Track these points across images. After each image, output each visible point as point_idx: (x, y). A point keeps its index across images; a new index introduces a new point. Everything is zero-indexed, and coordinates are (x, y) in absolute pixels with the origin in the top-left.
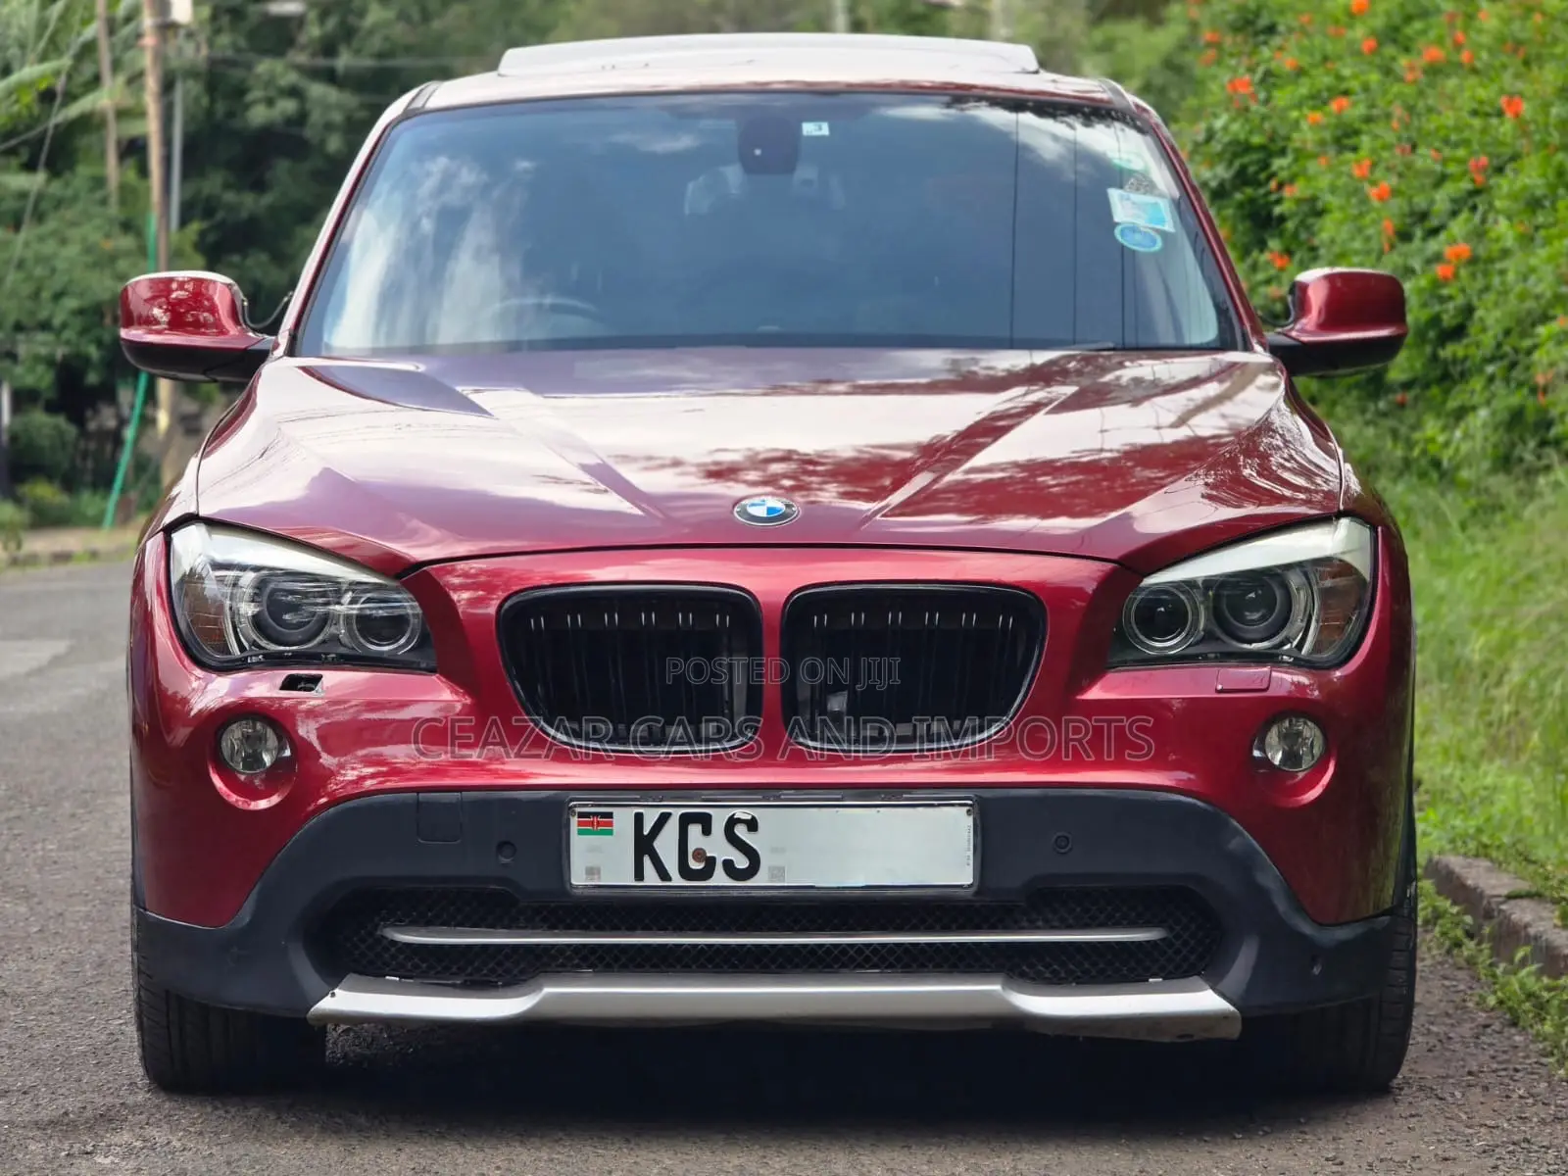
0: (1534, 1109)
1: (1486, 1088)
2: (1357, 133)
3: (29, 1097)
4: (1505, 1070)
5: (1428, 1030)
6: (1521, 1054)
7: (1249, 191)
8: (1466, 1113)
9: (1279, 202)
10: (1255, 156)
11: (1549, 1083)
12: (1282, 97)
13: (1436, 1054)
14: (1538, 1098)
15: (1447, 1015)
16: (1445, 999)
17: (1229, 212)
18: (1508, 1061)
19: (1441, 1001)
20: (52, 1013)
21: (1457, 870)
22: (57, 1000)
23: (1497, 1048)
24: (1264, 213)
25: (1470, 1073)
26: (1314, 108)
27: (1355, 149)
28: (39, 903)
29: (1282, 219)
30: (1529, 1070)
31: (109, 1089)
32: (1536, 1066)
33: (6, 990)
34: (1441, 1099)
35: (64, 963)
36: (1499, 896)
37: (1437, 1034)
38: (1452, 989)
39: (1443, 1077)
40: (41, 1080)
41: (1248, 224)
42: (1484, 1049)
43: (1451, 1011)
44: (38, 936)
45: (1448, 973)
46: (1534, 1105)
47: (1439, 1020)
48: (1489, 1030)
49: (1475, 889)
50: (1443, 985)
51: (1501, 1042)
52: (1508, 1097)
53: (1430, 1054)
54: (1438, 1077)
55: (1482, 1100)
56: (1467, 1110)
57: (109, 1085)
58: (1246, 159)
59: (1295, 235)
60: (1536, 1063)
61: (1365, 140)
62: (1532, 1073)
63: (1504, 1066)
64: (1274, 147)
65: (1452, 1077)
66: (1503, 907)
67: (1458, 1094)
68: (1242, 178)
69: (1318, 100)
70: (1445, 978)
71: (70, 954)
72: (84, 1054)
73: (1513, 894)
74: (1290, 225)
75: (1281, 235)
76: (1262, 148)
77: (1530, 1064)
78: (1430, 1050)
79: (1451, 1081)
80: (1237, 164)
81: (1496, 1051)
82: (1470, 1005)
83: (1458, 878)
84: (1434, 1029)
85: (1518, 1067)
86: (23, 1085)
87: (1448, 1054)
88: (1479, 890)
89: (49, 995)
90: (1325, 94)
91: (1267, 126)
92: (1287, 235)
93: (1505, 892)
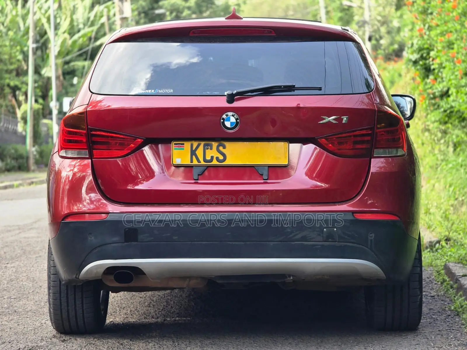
0: (454, 342)
1: (442, 335)
2: (453, 44)
3: (10, 344)
4: (450, 329)
5: (432, 317)
6: (456, 324)
7: (424, 61)
8: (433, 343)
9: (433, 64)
10: (425, 51)
11: (461, 334)
12: (433, 33)
13: (432, 324)
14: (456, 338)
15: (439, 312)
16: (440, 307)
17: (419, 67)
18: (452, 327)
19: (439, 308)
20: (27, 317)
21: (451, 267)
22: (30, 313)
23: (450, 323)
24: (428, 68)
25: (439, 331)
26: (441, 36)
27: (453, 49)
28: (36, 283)
29: (434, 69)
30: (457, 330)
31: (35, 341)
32: (459, 328)
33: (16, 311)
34: (428, 339)
35: (36, 302)
36: (460, 276)
37: (434, 318)
38: (443, 304)
39: (431, 332)
40: (16, 339)
41: (424, 71)
42: (446, 323)
43: (440, 311)
44: (32, 293)
45: (444, 299)
46: (454, 340)
47: (436, 314)
48: (450, 317)
49: (454, 273)
50: (441, 303)
51: (452, 321)
52: (448, 338)
53: (430, 325)
54: (430, 332)
55: (440, 339)
56: (434, 342)
57: (35, 340)
58: (422, 52)
59: (438, 74)
60: (460, 327)
61: (455, 46)
62: (458, 330)
63: (450, 328)
64: (431, 48)
65: (434, 332)
66: (460, 279)
67: (433, 337)
68: (422, 58)
69: (442, 34)
70: (442, 301)
71: (39, 299)
72: (31, 330)
73: (464, 275)
74: (436, 71)
75: (433, 74)
76: (428, 48)
77: (458, 328)
78: (430, 324)
79: (433, 333)
80: (420, 53)
81: (449, 323)
82: (447, 309)
83: (451, 270)
84: (434, 317)
85: (454, 328)
86: (10, 340)
87: (435, 325)
88: (455, 274)
89: (28, 312)
90: (445, 33)
91: (429, 42)
92: (436, 74)
93: (461, 274)
